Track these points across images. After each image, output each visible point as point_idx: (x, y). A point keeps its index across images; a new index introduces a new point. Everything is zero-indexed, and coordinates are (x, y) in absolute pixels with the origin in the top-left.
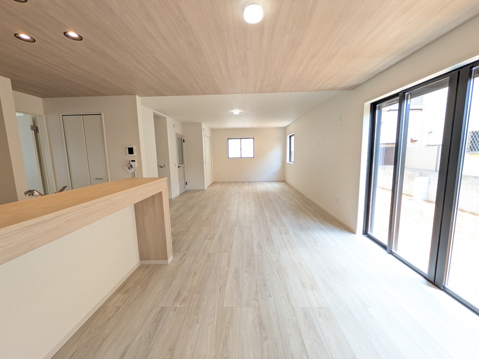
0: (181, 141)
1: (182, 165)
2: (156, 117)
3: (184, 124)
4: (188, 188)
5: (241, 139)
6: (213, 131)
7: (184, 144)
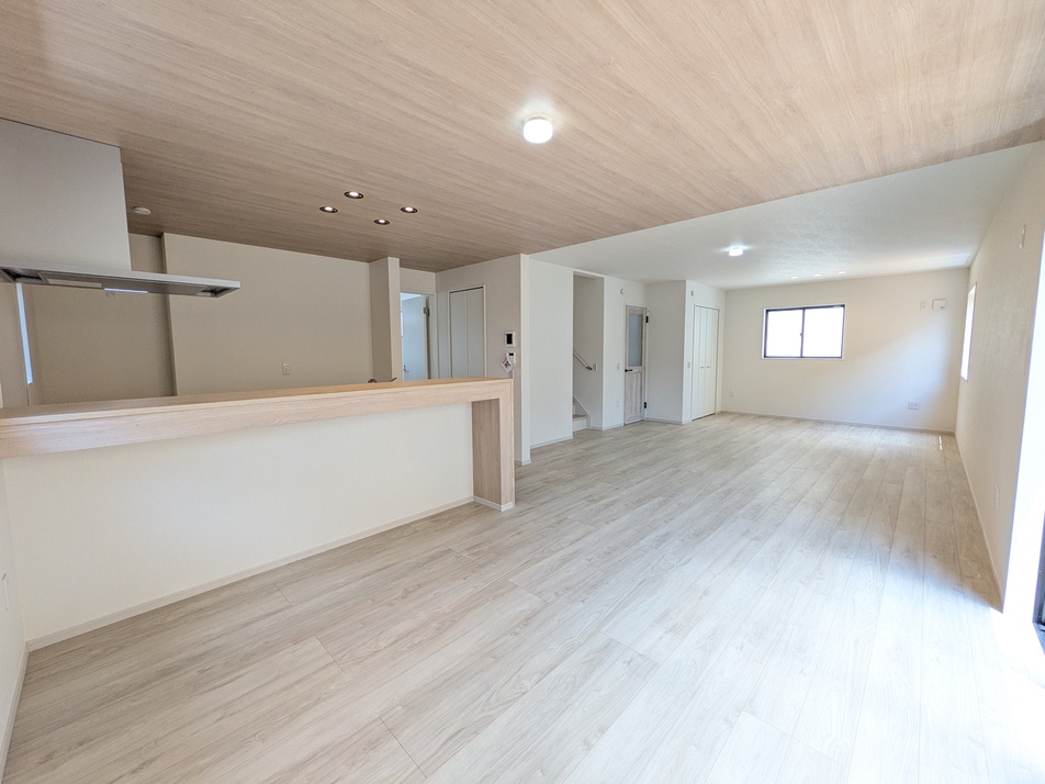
0: (639, 322)
1: (635, 369)
2: (579, 280)
3: (650, 287)
4: (647, 414)
5: (804, 309)
6: (729, 294)
7: (647, 327)
